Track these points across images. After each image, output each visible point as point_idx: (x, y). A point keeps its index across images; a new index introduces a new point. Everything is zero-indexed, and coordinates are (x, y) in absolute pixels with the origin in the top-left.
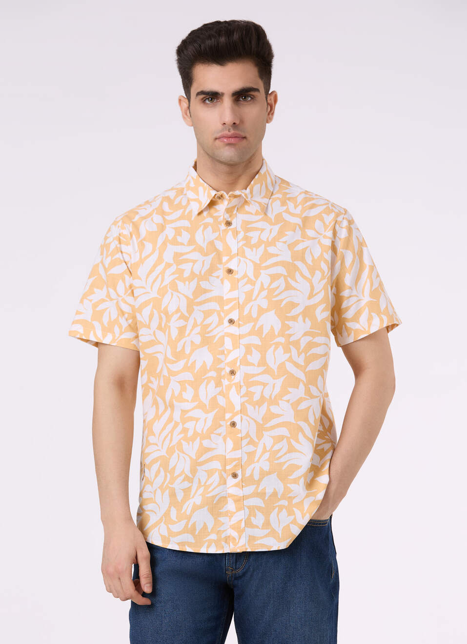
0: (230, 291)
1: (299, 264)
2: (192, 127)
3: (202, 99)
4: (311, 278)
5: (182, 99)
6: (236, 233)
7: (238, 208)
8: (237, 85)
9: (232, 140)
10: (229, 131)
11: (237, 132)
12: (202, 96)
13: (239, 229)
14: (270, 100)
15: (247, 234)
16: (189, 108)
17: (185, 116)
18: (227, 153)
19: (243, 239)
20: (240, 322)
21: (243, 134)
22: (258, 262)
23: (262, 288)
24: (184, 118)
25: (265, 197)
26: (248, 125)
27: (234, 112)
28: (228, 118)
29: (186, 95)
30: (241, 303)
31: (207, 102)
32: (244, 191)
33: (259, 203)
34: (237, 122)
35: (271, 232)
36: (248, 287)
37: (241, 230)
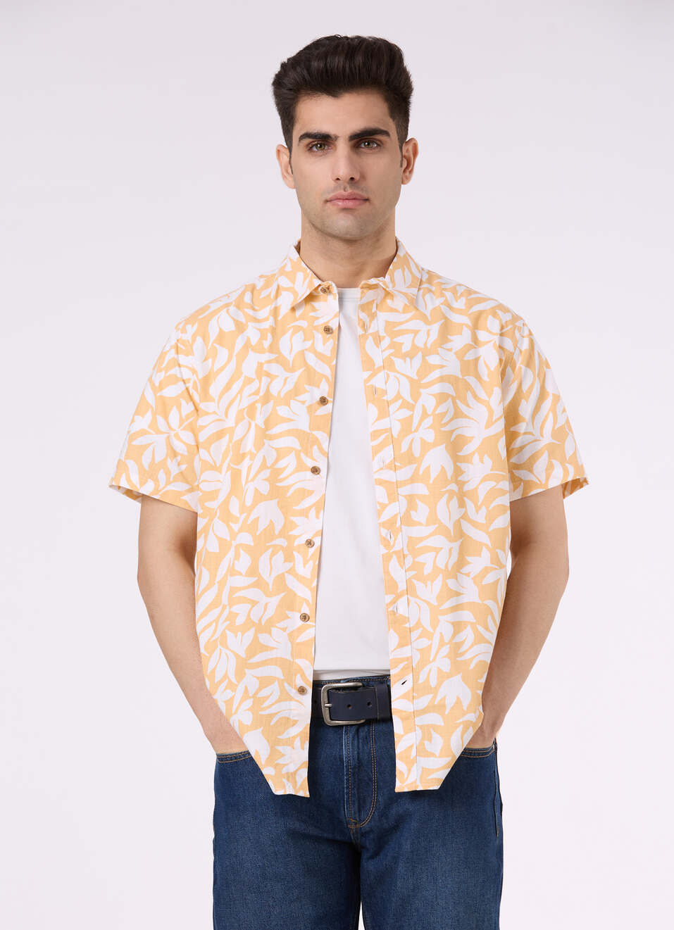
0: (378, 419)
1: (471, 380)
2: (295, 190)
3: (308, 145)
4: (488, 399)
5: (281, 149)
6: (378, 339)
7: (377, 305)
8: (358, 125)
9: (350, 204)
10: (345, 191)
11: (356, 191)
12: (307, 141)
13: (382, 333)
14: (407, 151)
15: (395, 340)
16: (290, 162)
17: (285, 174)
18: (342, 222)
19: (390, 347)
20: (396, 464)
21: (365, 195)
22: (416, 378)
23: (425, 415)
24: (284, 177)
25: (410, 286)
26: (373, 182)
27: (351, 163)
28: (343, 171)
29: (287, 144)
30: (395, 435)
31: (315, 149)
32: (381, 278)
33: (405, 294)
34: (357, 177)
35: (428, 334)
36: (404, 413)
37: (385, 335)
